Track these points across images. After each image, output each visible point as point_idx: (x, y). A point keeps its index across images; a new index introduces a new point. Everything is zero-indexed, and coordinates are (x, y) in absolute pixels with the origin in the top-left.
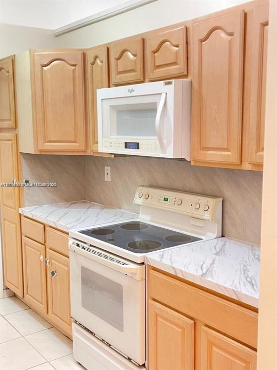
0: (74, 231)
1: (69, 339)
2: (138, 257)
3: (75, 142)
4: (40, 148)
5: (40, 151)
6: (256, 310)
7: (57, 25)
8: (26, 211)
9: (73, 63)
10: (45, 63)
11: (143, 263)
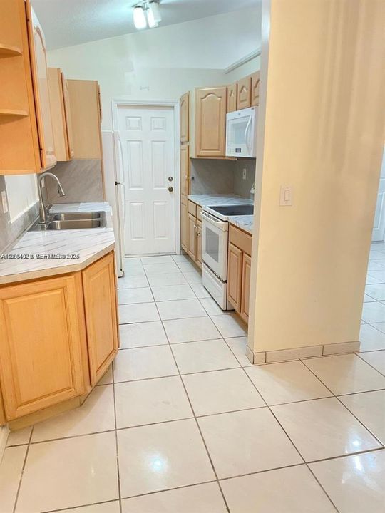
0: (206, 207)
1: (200, 271)
2: (224, 217)
3: (218, 150)
4: (198, 154)
5: (198, 156)
6: (251, 235)
7: (226, 66)
8: (190, 197)
9: (220, 95)
10: (203, 96)
11: (227, 221)
